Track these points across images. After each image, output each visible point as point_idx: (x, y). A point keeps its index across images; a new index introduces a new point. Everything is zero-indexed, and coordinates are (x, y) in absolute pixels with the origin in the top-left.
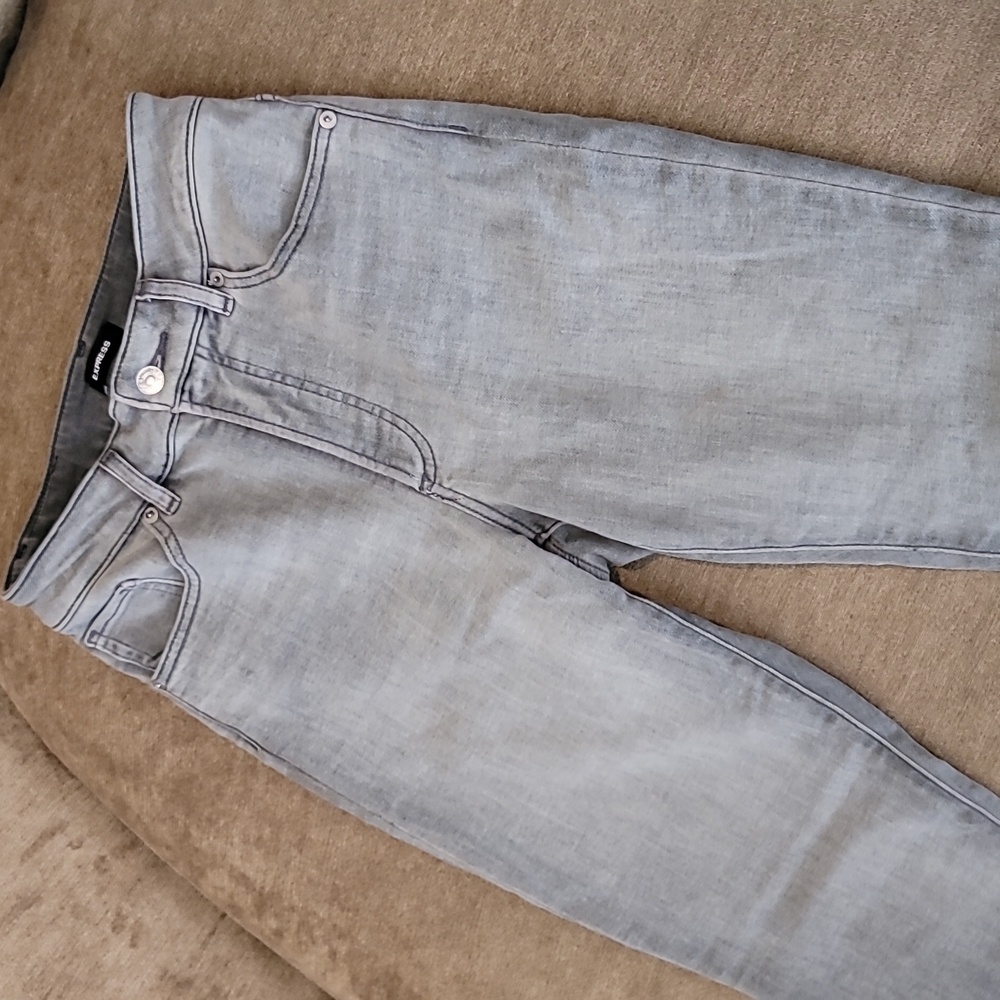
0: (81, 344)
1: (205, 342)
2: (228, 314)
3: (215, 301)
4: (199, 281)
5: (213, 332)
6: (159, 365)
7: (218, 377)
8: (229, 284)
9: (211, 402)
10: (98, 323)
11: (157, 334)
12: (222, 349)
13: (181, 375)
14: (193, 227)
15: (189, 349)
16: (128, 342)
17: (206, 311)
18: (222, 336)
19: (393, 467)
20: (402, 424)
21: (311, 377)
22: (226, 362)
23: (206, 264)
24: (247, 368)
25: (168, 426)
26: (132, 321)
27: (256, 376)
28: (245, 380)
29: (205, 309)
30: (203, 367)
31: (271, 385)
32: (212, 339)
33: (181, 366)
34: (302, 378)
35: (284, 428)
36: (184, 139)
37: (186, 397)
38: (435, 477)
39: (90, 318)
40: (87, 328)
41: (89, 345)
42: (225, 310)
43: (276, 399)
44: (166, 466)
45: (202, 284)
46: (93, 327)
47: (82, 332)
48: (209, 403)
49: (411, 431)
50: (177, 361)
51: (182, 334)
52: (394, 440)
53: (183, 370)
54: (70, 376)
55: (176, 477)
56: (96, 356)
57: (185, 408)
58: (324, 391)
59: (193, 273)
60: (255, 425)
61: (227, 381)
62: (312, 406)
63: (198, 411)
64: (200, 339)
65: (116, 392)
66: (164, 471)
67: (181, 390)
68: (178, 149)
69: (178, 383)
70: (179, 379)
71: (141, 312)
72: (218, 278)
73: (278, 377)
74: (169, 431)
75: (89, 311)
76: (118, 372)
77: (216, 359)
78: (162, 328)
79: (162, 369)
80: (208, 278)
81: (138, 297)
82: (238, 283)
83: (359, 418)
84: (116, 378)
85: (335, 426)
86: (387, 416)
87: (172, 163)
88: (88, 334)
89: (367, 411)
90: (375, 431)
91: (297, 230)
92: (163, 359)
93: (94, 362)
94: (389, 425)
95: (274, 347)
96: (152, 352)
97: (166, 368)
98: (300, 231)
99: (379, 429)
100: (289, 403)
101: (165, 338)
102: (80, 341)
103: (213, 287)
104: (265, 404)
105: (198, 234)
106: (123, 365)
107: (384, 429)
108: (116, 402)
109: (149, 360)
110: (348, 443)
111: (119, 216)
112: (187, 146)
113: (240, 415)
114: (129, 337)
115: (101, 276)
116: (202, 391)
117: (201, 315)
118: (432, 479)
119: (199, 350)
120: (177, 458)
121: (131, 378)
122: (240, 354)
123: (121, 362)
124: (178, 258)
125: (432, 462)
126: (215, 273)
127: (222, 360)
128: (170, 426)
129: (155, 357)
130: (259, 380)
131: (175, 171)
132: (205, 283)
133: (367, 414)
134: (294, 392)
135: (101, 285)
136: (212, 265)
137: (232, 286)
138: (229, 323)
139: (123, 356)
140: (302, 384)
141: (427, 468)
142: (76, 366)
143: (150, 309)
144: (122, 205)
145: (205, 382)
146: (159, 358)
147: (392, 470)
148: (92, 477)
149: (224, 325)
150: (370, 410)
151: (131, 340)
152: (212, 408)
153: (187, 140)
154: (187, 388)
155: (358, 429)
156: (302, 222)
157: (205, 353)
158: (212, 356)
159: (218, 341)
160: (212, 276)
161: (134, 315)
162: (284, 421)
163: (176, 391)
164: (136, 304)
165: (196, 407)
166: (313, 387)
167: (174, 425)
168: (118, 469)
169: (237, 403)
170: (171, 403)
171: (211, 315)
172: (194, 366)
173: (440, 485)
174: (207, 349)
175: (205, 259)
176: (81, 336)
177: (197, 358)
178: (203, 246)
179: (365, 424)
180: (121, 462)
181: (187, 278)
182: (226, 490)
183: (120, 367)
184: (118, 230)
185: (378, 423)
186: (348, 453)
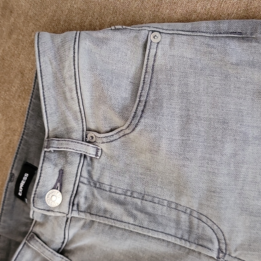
0: (12, 175)
1: (85, 174)
2: (98, 157)
3: (91, 151)
4: (81, 139)
5: (90, 168)
6: (59, 189)
7: (93, 195)
8: (99, 141)
9: (90, 210)
10: (21, 163)
11: (57, 171)
12: (95, 178)
13: (72, 195)
14: (78, 108)
15: (76, 179)
16: (40, 176)
17: (85, 156)
18: (95, 170)
19: (200, 245)
20: (204, 219)
21: (148, 192)
22: (98, 186)
23: (85, 129)
24: (111, 188)
25: (65, 224)
26: (43, 164)
27: (116, 193)
28: (110, 196)
29: (85, 155)
30: (84, 189)
31: (125, 198)
32: (89, 173)
33: (72, 190)
34: (143, 193)
35: (135, 225)
36: (72, 56)
37: (75, 208)
38: (226, 250)
39: (16, 161)
40: (15, 166)
41: (16, 175)
42: (96, 155)
43: (129, 207)
44: (63, 243)
45: (83, 141)
46: (19, 166)
47: (12, 168)
48: (89, 210)
49: (210, 223)
50: (69, 186)
51: (71, 170)
52: (200, 229)
53: (73, 191)
54: (6, 192)
55: (69, 248)
56: (20, 182)
57: (75, 214)
58: (156, 200)
59: (77, 134)
60: (118, 225)
61: (99, 197)
62: (150, 209)
63: (82, 215)
64: (82, 173)
65: (34, 206)
66: (62, 246)
67: (72, 204)
68: (69, 63)
69: (70, 200)
70: (71, 197)
71: (48, 158)
72: (92, 137)
73: (129, 193)
74: (65, 227)
75: (16, 156)
76: (35, 194)
77: (92, 184)
78: (60, 167)
79: (60, 191)
80: (86, 137)
81: (46, 149)
82: (105, 140)
83: (178, 216)
84: (34, 198)
85: (164, 221)
86: (195, 214)
87: (65, 71)
88: (16, 169)
89: (182, 211)
90: (187, 224)
91: (140, 104)
92: (61, 185)
93: (19, 186)
94: (197, 220)
95: (126, 175)
96: (55, 181)
97: (63, 191)
98: (142, 104)
99: (191, 222)
100: (136, 209)
101: (62, 172)
102: (11, 173)
103: (89, 142)
104: (122, 210)
105: (81, 112)
106: (37, 190)
107: (194, 222)
108: (34, 212)
109: (53, 186)
110: (173, 232)
111: (32, 103)
112: (74, 60)
113: (108, 218)
114: (41, 173)
115: (22, 137)
116: (85, 204)
117: (82, 158)
118: (224, 251)
119: (82, 179)
120: (70, 239)
121: (42, 197)
122: (106, 180)
123: (37, 188)
124: (69, 126)
125: (224, 241)
126: (91, 134)
127: (95, 184)
128: (66, 224)
129: (56, 184)
130: (118, 196)
131: (67, 76)
132: (85, 140)
133: (183, 213)
134: (139, 202)
135: (22, 142)
136: (89, 130)
137: (101, 142)
138: (98, 163)
139: (38, 185)
140: (143, 197)
141: (221, 245)
142: (9, 187)
143: (53, 156)
144: (34, 96)
145: (86, 198)
146: (58, 184)
147: (200, 247)
148: (22, 249)
149: (96, 164)
150: (184, 210)
151: (42, 175)
152: (91, 214)
153: (74, 56)
154: (76, 203)
155: (178, 223)
156: (143, 99)
157: (85, 181)
158: (89, 182)
159: (93, 173)
160: (89, 136)
161: (44, 160)
162: (135, 221)
163: (70, 204)
164: (45, 154)
165: (80, 213)
166: (150, 198)
167: (68, 223)
168: (36, 245)
169: (105, 211)
170: (67, 212)
171: (89, 159)
172: (79, 189)
173: (229, 255)
174: (87, 178)
175: (85, 127)
176: (12, 171)
177: (81, 184)
178: (84, 118)
179: (182, 220)
180: (37, 241)
181: (74, 137)
182: (98, 257)
183: (36, 191)
184: (32, 110)
185: (190, 219)
186: (173, 238)
